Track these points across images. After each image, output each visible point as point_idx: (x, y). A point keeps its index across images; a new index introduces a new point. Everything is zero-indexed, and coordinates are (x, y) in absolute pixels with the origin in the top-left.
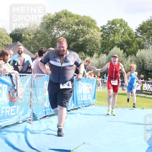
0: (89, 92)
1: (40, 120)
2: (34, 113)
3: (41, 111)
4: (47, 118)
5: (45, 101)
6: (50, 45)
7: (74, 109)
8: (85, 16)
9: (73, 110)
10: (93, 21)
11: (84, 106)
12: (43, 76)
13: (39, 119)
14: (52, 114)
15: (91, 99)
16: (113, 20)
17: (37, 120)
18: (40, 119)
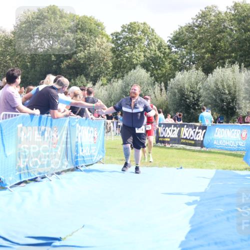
0: (93, 143)
1: (11, 189)
2: (2, 177)
3: (12, 175)
4: (22, 185)
5: (19, 158)
6: (29, 64)
7: (68, 170)
8: (85, 17)
9: (65, 171)
10: (98, 25)
11: (84, 165)
12: (15, 115)
13: (9, 188)
14: (30, 178)
15: (96, 154)
16: (131, 24)
17: (6, 188)
18: (11, 187)
